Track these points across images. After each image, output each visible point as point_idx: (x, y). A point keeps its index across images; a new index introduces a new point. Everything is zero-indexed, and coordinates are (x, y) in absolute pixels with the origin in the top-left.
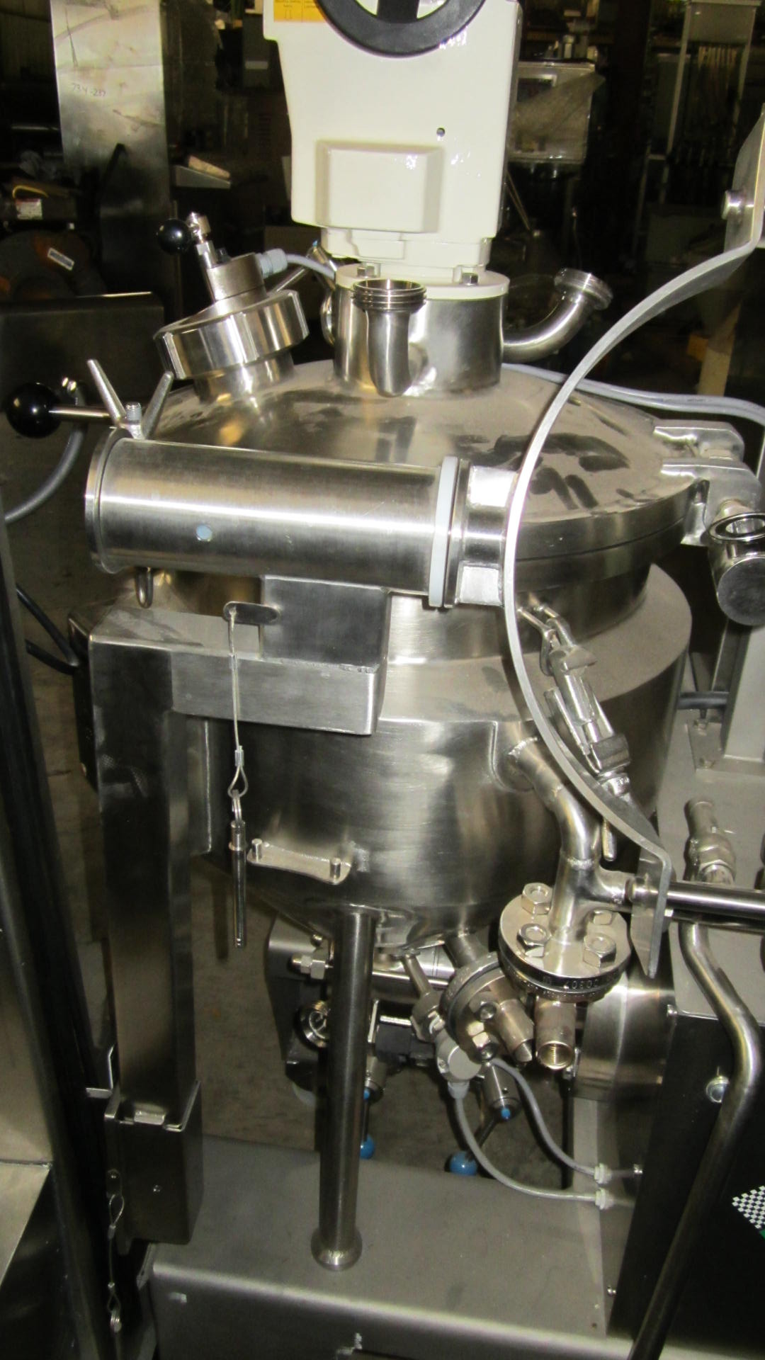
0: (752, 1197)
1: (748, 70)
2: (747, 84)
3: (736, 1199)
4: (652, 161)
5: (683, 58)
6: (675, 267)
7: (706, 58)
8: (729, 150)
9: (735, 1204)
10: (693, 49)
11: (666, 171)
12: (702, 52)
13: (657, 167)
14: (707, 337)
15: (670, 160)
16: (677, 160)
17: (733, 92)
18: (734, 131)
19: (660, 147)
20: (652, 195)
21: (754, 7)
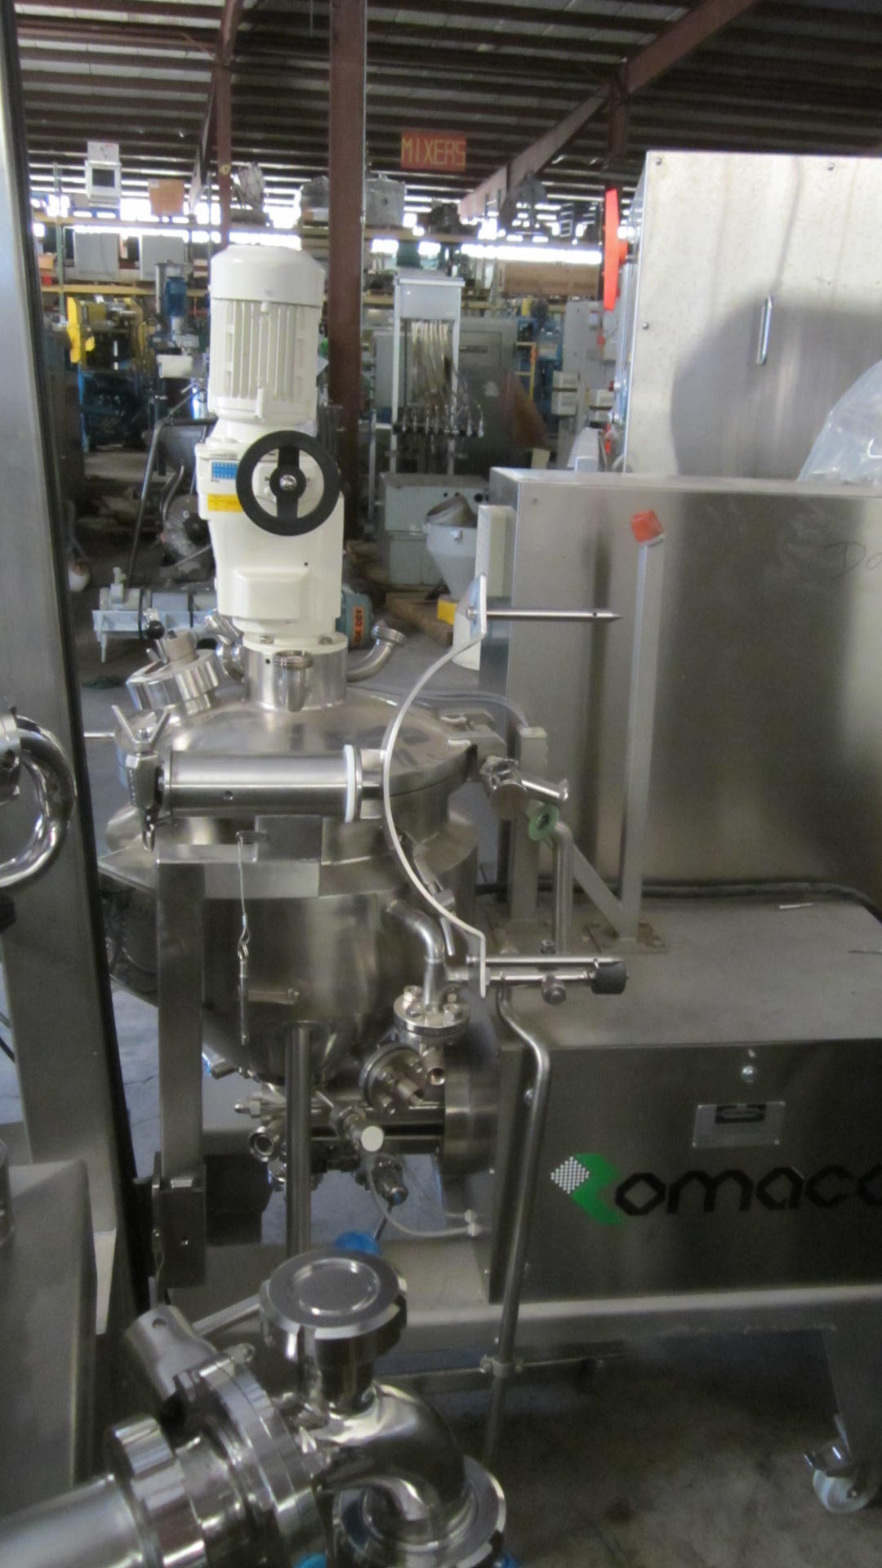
0: (562, 1171)
1: (461, 339)
2: (461, 351)
3: (553, 1174)
4: (380, 431)
5: (397, 334)
6: (414, 534)
7: (419, 331)
8: (452, 418)
9: (552, 1178)
10: (406, 324)
11: (394, 439)
12: (415, 326)
13: (383, 437)
14: (456, 601)
15: (397, 429)
16: (404, 429)
17: (448, 363)
18: (455, 400)
19: (385, 416)
20: (383, 465)
21: (459, 287)
